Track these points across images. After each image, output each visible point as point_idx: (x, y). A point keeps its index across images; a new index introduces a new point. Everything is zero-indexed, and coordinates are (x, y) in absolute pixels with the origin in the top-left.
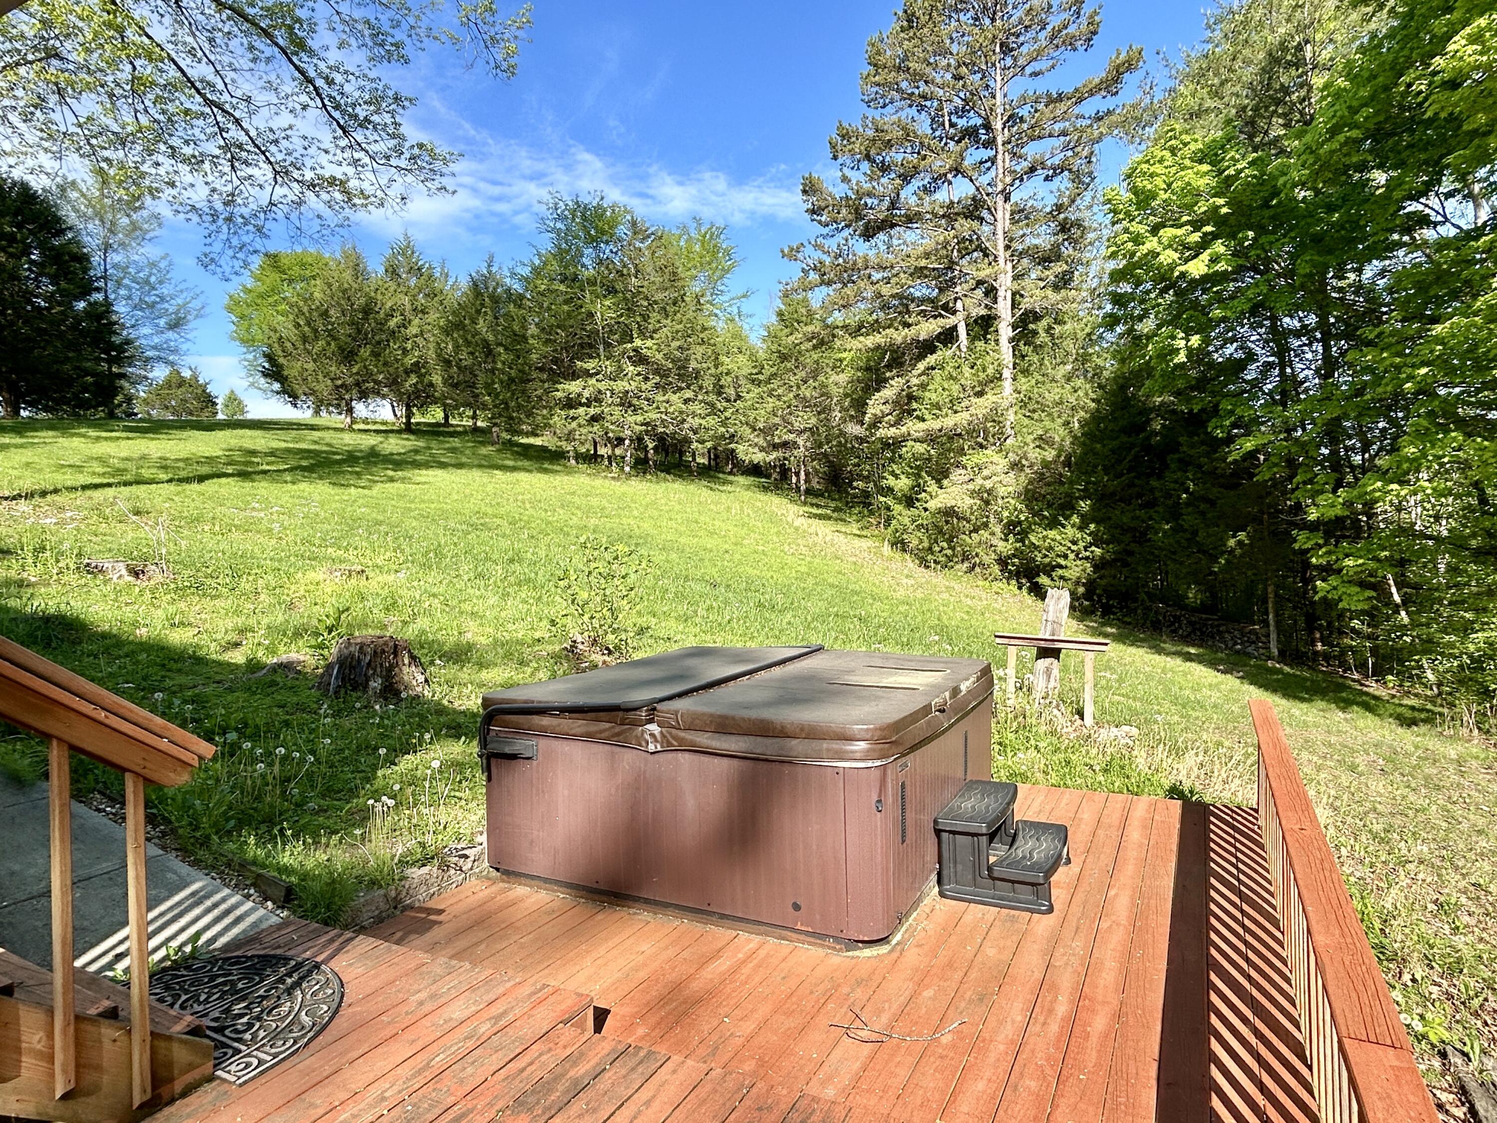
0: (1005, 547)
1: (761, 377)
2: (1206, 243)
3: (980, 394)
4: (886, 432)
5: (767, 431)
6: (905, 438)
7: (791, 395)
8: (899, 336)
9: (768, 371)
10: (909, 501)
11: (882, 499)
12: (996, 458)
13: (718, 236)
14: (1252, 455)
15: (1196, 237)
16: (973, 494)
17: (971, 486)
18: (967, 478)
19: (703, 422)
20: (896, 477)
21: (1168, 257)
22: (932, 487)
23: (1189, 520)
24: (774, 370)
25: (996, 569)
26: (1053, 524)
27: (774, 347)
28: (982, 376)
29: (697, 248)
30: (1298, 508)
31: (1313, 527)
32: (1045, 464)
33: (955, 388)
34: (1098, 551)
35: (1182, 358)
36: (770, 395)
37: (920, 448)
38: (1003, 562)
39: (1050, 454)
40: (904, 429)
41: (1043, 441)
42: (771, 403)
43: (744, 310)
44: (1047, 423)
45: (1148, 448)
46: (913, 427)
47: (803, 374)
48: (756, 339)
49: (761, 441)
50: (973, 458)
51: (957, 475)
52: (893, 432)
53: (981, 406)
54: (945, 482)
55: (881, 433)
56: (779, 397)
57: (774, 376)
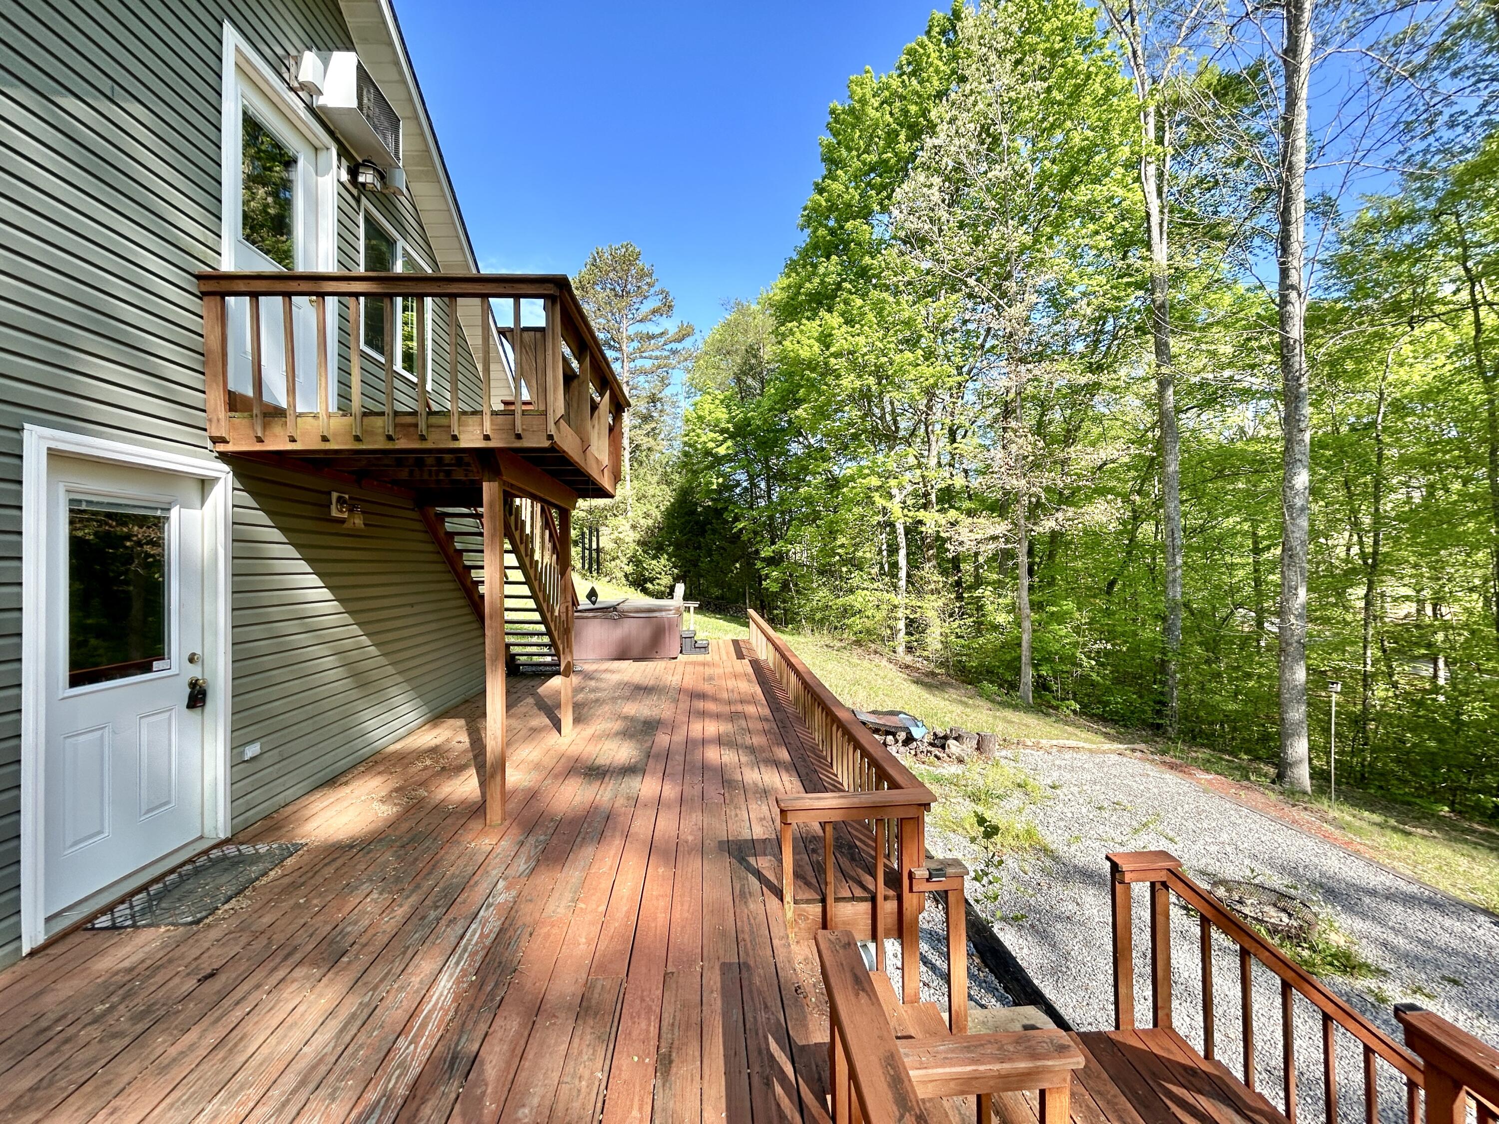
0: (629, 569)
2: (725, 441)
12: (624, 522)
14: (741, 530)
15: (721, 438)
17: (611, 537)
21: (711, 445)
23: (716, 557)
25: (623, 580)
26: (654, 557)
30: (757, 552)
31: (764, 560)
32: (648, 528)
34: (676, 571)
35: (715, 487)
38: (626, 576)
39: (650, 522)
41: (647, 515)
44: (648, 505)
45: (697, 523)
50: (612, 521)
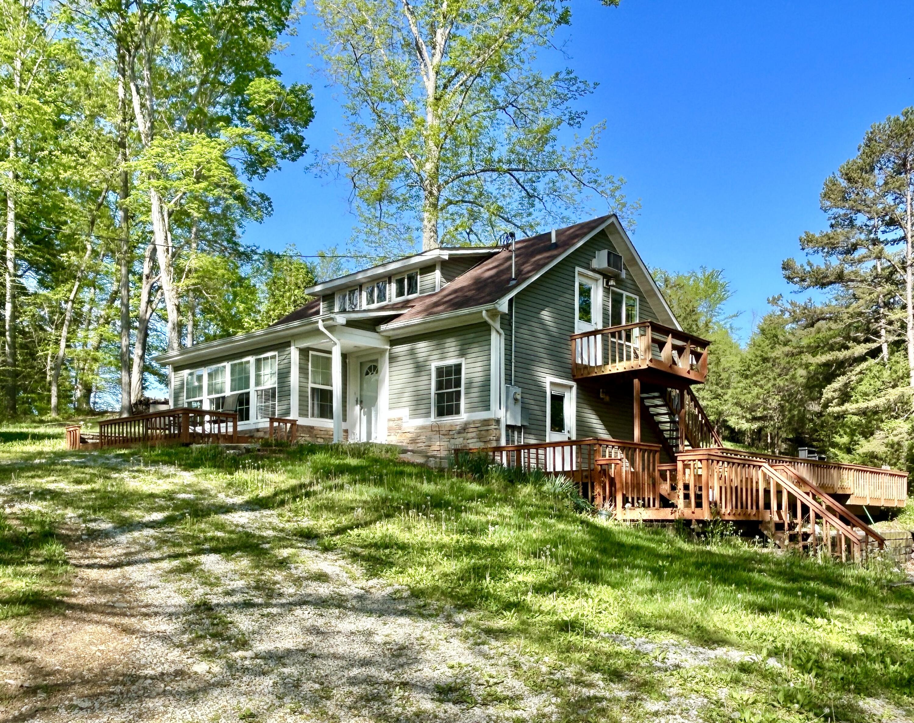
1: (748, 373)
3: (893, 387)
4: (834, 409)
5: (752, 410)
6: (845, 412)
7: (770, 385)
8: (842, 355)
9: (754, 369)
10: (849, 451)
11: (832, 450)
12: (903, 424)
13: (717, 277)
16: (887, 445)
17: (886, 441)
18: (884, 436)
19: (709, 403)
20: (841, 436)
22: (862, 441)
24: (758, 368)
27: (759, 353)
28: (895, 376)
29: (702, 285)
33: (879, 383)
36: (756, 385)
37: (855, 418)
40: (843, 408)
42: (756, 390)
43: (734, 326)
46: (849, 407)
47: (778, 371)
48: (744, 346)
49: (749, 416)
50: (888, 424)
51: (878, 434)
52: (837, 409)
53: (893, 394)
54: (871, 438)
55: (830, 410)
56: (761, 387)
57: (757, 372)
